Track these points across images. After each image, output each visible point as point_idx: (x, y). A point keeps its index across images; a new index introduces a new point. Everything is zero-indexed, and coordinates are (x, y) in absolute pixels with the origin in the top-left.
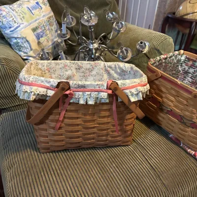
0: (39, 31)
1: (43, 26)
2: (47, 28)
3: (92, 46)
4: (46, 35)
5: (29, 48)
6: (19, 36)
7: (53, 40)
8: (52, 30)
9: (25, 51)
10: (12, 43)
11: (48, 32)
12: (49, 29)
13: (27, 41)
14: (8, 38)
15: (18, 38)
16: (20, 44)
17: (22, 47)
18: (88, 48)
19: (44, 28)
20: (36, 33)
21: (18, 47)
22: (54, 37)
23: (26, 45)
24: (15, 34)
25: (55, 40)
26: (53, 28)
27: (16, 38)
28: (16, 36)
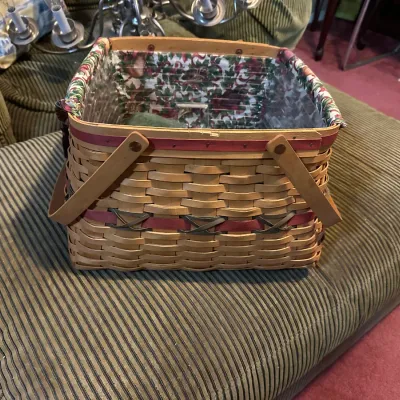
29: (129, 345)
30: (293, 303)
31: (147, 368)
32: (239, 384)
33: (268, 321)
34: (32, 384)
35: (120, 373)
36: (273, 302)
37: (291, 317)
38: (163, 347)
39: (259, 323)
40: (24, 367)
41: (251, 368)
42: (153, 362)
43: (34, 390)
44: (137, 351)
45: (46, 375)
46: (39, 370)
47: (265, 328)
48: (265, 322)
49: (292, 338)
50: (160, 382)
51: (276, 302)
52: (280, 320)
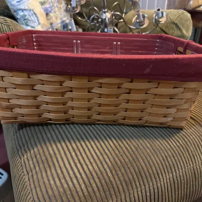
0: (47, 6)
1: (52, 2)
2: (55, 5)
3: (104, 15)
4: (55, 12)
5: (37, 21)
6: (26, 8)
7: (61, 19)
8: (60, 8)
9: (33, 25)
10: (19, 17)
11: (57, 9)
12: (57, 6)
13: (35, 14)
14: (15, 11)
15: (25, 10)
16: (27, 17)
17: (29, 20)
18: (101, 18)
19: (53, 4)
20: (43, 7)
21: (25, 21)
22: (62, 16)
23: (33, 18)
24: (22, 5)
25: (64, 19)
26: (62, 6)
27: (23, 10)
28: (23, 8)
29: (94, 151)
30: (191, 144)
31: (104, 163)
32: (159, 185)
33: (176, 151)
34: (39, 166)
35: (88, 163)
36: (179, 143)
37: (190, 152)
38: (113, 154)
39: (171, 152)
40: (36, 157)
41: (166, 177)
42: (107, 160)
43: (40, 169)
44: (99, 154)
45: (47, 161)
46: (44, 158)
47: (175, 155)
48: (175, 152)
49: (192, 165)
50: (111, 172)
51: (181, 143)
52: (184, 152)
